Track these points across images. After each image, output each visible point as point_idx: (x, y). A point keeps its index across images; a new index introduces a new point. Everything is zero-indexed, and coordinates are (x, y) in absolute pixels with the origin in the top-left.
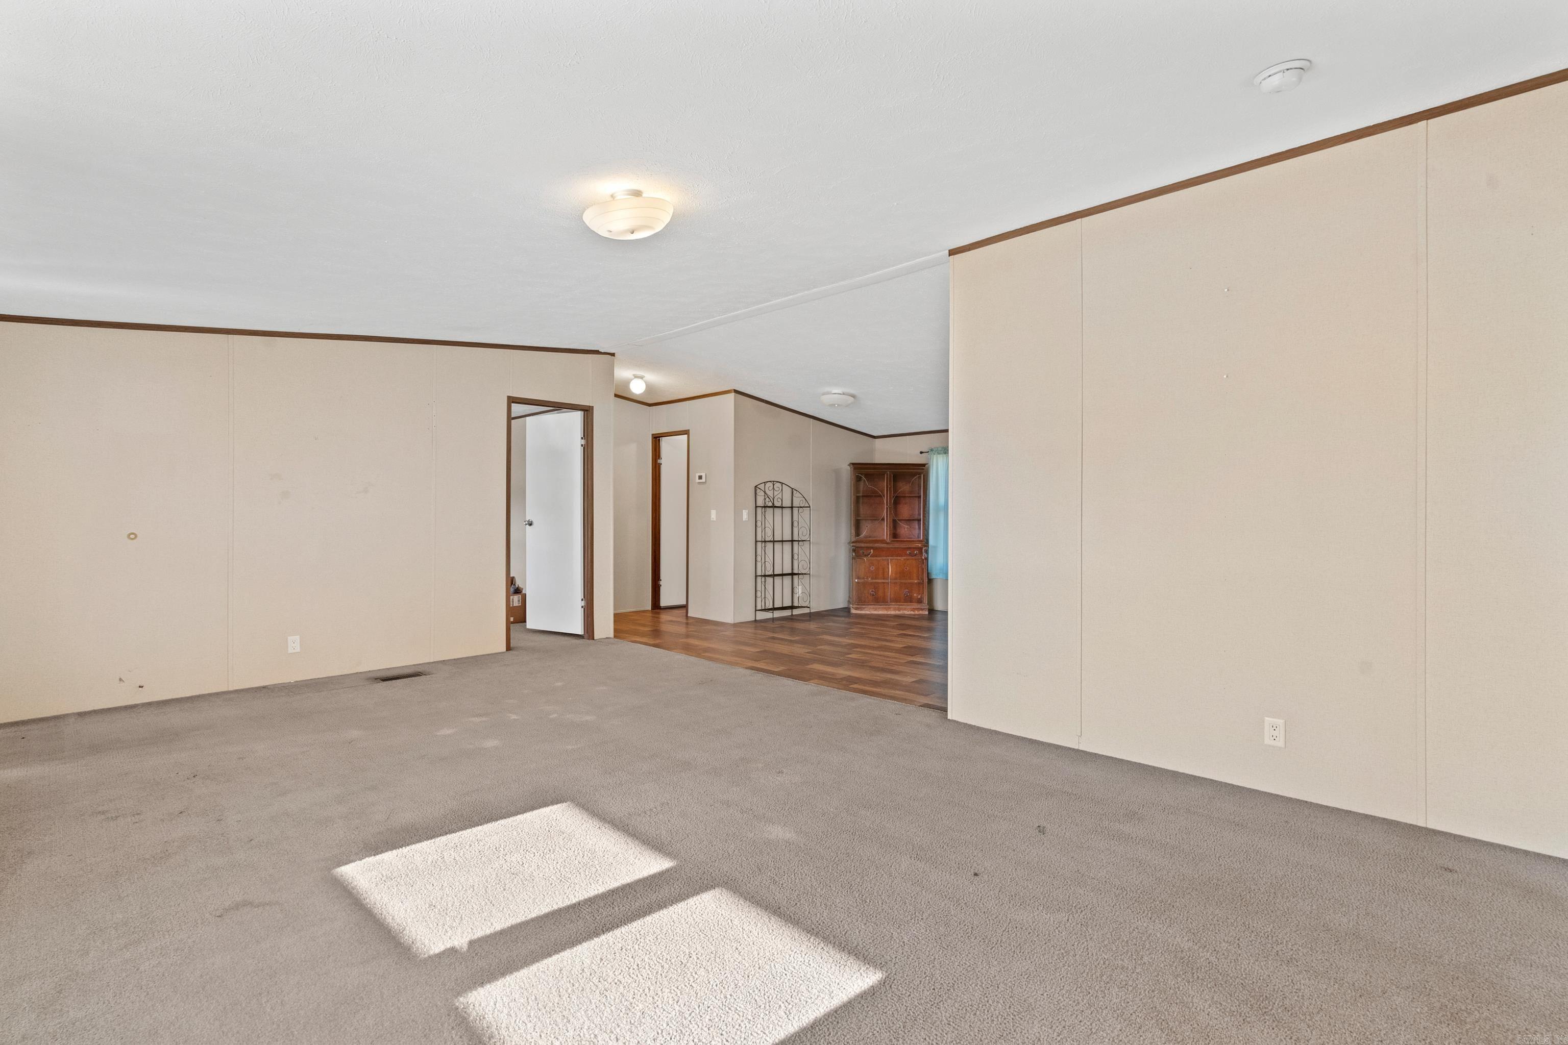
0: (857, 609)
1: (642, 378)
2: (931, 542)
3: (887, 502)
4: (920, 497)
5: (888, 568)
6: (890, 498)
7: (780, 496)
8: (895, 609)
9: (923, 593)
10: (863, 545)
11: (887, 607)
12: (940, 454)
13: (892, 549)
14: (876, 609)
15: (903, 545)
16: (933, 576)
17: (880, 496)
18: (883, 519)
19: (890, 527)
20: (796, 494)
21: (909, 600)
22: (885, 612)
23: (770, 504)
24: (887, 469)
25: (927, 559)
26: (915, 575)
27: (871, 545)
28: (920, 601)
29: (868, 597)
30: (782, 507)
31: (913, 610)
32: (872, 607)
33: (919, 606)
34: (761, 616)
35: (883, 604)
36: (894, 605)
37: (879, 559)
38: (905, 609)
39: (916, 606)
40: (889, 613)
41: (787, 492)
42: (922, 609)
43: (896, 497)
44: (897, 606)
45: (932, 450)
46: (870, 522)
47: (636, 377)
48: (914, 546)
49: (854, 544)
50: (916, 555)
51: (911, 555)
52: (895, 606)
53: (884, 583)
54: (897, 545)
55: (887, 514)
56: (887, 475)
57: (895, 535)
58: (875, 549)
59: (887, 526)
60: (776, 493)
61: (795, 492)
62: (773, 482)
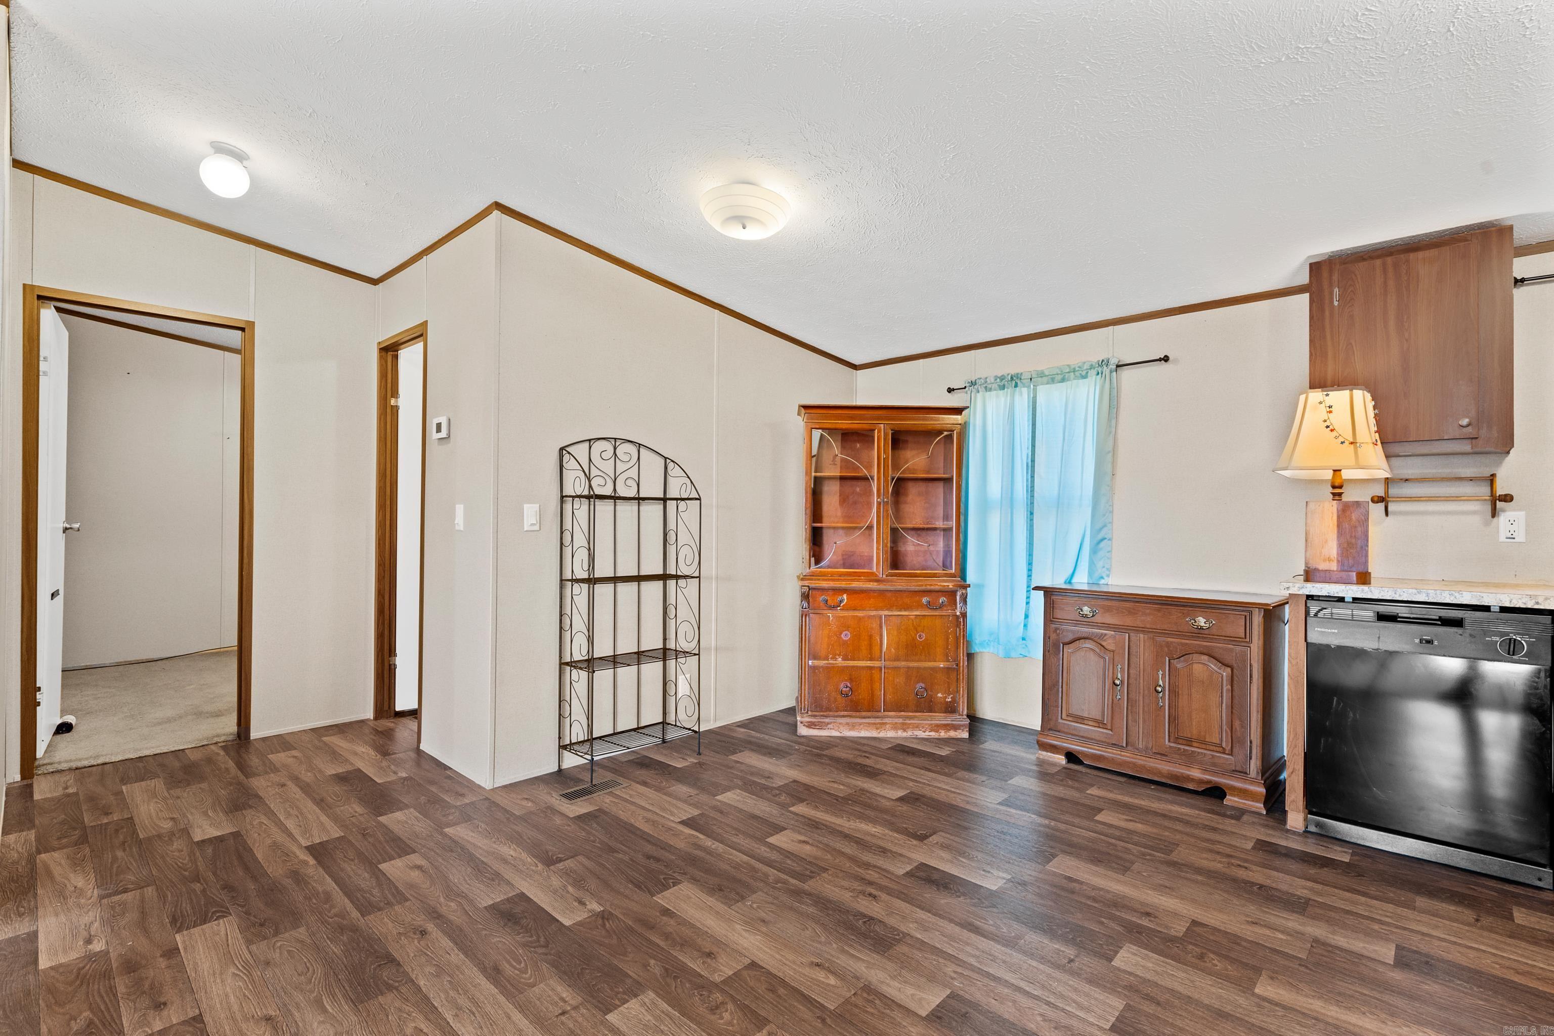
0: (810, 725)
1: (239, 157)
2: (971, 577)
3: (879, 490)
4: (950, 480)
5: (881, 636)
6: (886, 481)
7: (633, 473)
8: (895, 727)
9: (958, 692)
10: (824, 584)
11: (878, 721)
12: (990, 390)
13: (889, 594)
14: (853, 727)
15: (914, 585)
16: (976, 649)
17: (865, 479)
18: (870, 528)
19: (885, 545)
20: (674, 471)
21: (926, 705)
22: (874, 734)
23: (608, 491)
24: (878, 418)
25: (964, 615)
26: (939, 651)
27: (843, 585)
28: (951, 709)
29: (835, 699)
30: (639, 499)
31: (937, 728)
32: (843, 720)
33: (949, 719)
34: (571, 761)
35: (869, 714)
36: (893, 717)
37: (860, 614)
38: (917, 727)
39: (940, 718)
40: (882, 734)
41: (652, 466)
42: (955, 728)
43: (899, 479)
44: (901, 721)
45: (973, 384)
46: (841, 532)
47: (220, 149)
48: (937, 588)
49: (806, 583)
50: (941, 607)
51: (929, 606)
52: (896, 720)
53: (871, 668)
54: (900, 584)
55: (878, 516)
56: (879, 432)
57: (896, 561)
58: (850, 592)
59: (878, 542)
60: (621, 467)
61: (671, 465)
62: (615, 441)
